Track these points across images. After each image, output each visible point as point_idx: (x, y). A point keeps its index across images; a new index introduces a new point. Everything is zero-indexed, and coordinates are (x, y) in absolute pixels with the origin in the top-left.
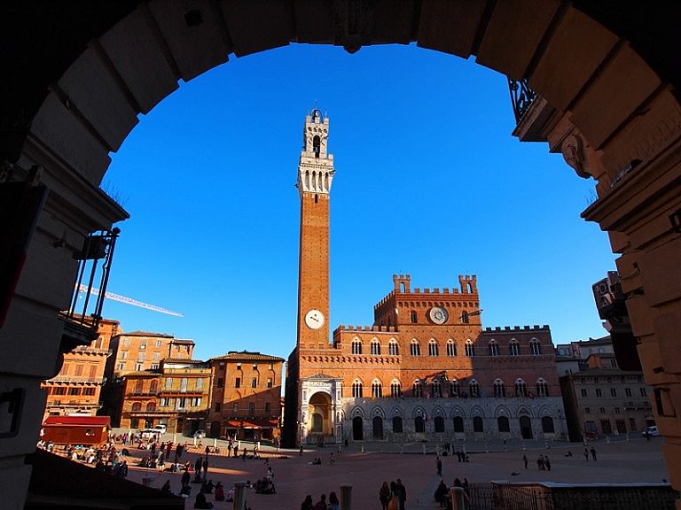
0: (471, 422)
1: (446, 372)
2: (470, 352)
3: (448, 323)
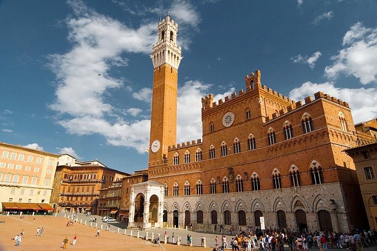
1: (232, 169)
2: (252, 147)
3: (235, 124)
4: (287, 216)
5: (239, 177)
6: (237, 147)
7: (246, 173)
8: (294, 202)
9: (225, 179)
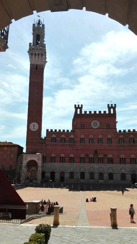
0: (107, 175)
1: (97, 151)
2: (109, 142)
3: (99, 128)
4: (127, 176)
5: (100, 156)
6: (100, 140)
7: (105, 155)
8: (132, 170)
9: (91, 156)
